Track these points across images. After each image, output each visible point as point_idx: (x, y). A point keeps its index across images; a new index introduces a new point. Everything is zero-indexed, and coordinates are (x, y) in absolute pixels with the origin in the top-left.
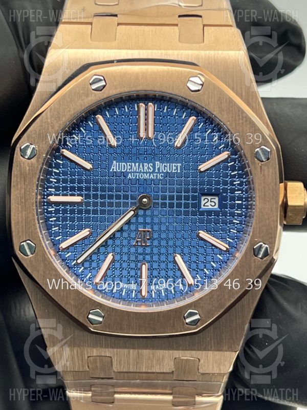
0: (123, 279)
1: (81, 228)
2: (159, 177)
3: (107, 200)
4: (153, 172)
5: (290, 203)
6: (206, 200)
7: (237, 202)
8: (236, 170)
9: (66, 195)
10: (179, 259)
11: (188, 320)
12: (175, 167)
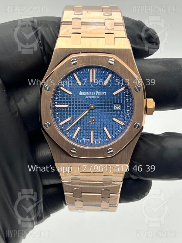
0: (84, 137)
1: (67, 117)
2: (98, 97)
3: (78, 106)
4: (96, 95)
5: (148, 107)
6: (116, 106)
7: (128, 107)
8: (127, 95)
9: (62, 104)
10: (105, 129)
11: (109, 152)
12: (104, 93)
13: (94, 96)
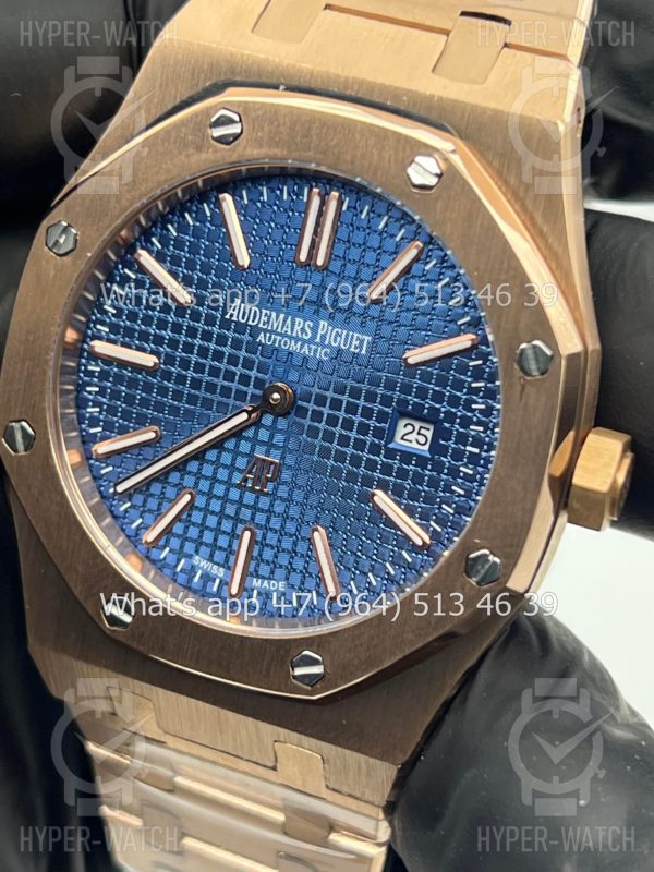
0: (203, 549)
1: (142, 422)
2: (321, 354)
3: (206, 378)
4: (311, 341)
5: (576, 480)
6: (410, 428)
7: (468, 448)
8: (483, 379)
9: (128, 346)
10: (320, 538)
11: (299, 671)
12: (357, 342)
13: (304, 342)
